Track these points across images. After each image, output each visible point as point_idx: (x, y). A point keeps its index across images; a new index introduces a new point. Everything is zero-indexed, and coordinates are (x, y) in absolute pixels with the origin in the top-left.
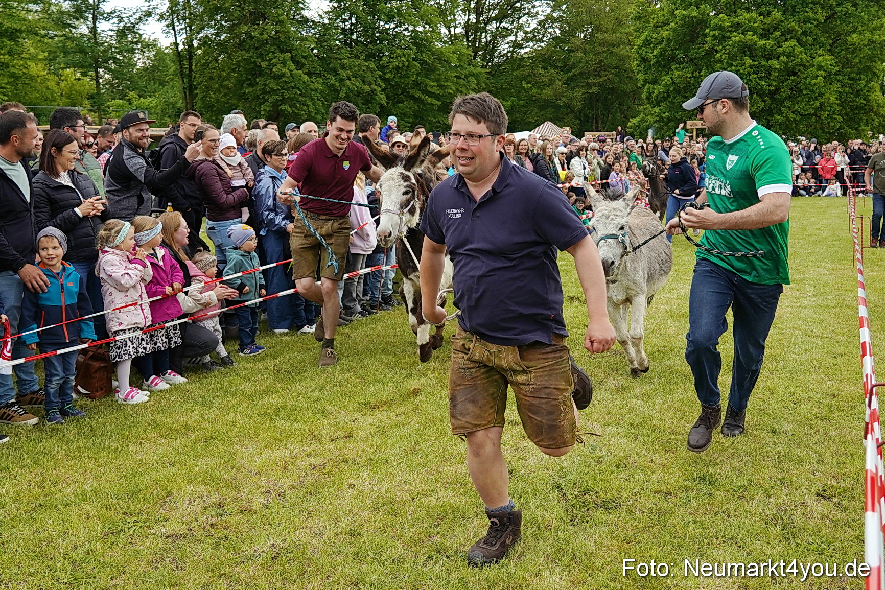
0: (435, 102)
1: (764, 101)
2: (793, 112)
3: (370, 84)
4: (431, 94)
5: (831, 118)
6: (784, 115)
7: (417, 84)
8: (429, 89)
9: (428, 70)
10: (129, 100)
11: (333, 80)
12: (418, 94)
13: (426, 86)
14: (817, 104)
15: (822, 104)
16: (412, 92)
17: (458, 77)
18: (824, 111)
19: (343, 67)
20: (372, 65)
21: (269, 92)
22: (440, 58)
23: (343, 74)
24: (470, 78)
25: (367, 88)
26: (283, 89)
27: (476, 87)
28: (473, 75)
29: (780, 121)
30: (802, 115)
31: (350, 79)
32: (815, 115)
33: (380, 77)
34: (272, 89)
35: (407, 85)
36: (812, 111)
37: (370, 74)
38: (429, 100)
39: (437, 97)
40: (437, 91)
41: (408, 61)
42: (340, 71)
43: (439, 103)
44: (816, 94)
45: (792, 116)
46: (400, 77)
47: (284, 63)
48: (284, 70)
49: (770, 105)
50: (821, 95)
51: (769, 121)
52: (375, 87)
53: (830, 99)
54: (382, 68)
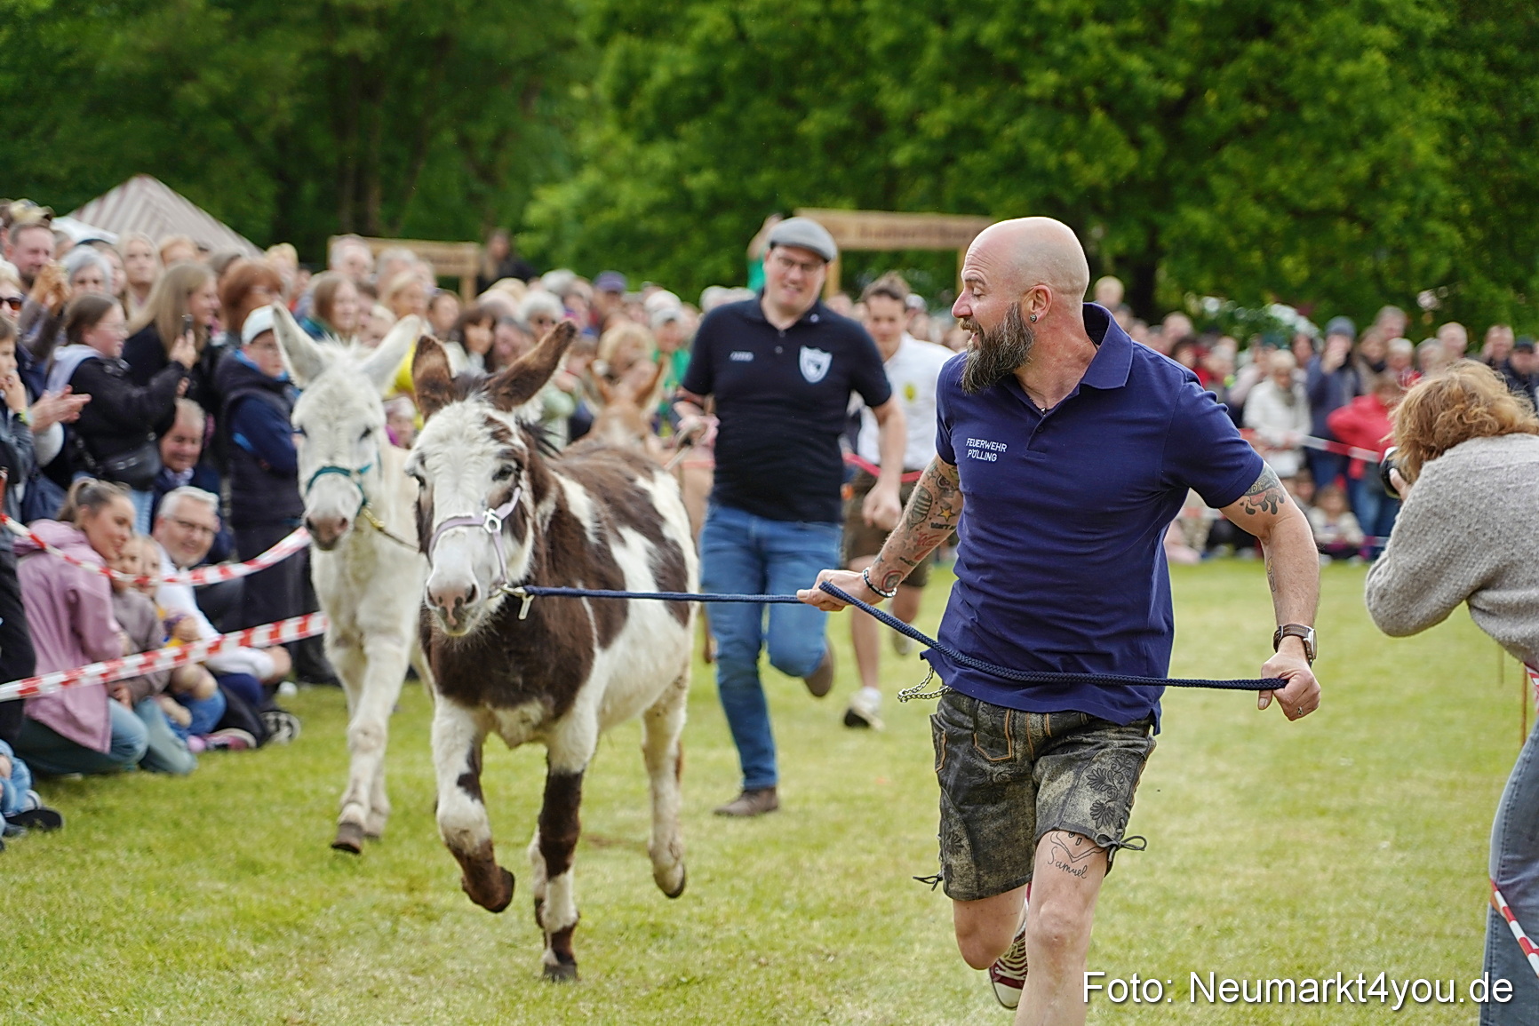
1: (1137, 143)
2: (1259, 198)
5: (1418, 232)
6: (1221, 208)
14: (1359, 167)
15: (1378, 168)
18: (1390, 198)
29: (1205, 232)
30: (1297, 213)
32: (1350, 215)
36: (1339, 199)
44: (1357, 126)
45: (1255, 214)
49: (1165, 160)
50: (1376, 128)
51: (1153, 231)
53: (1409, 148)
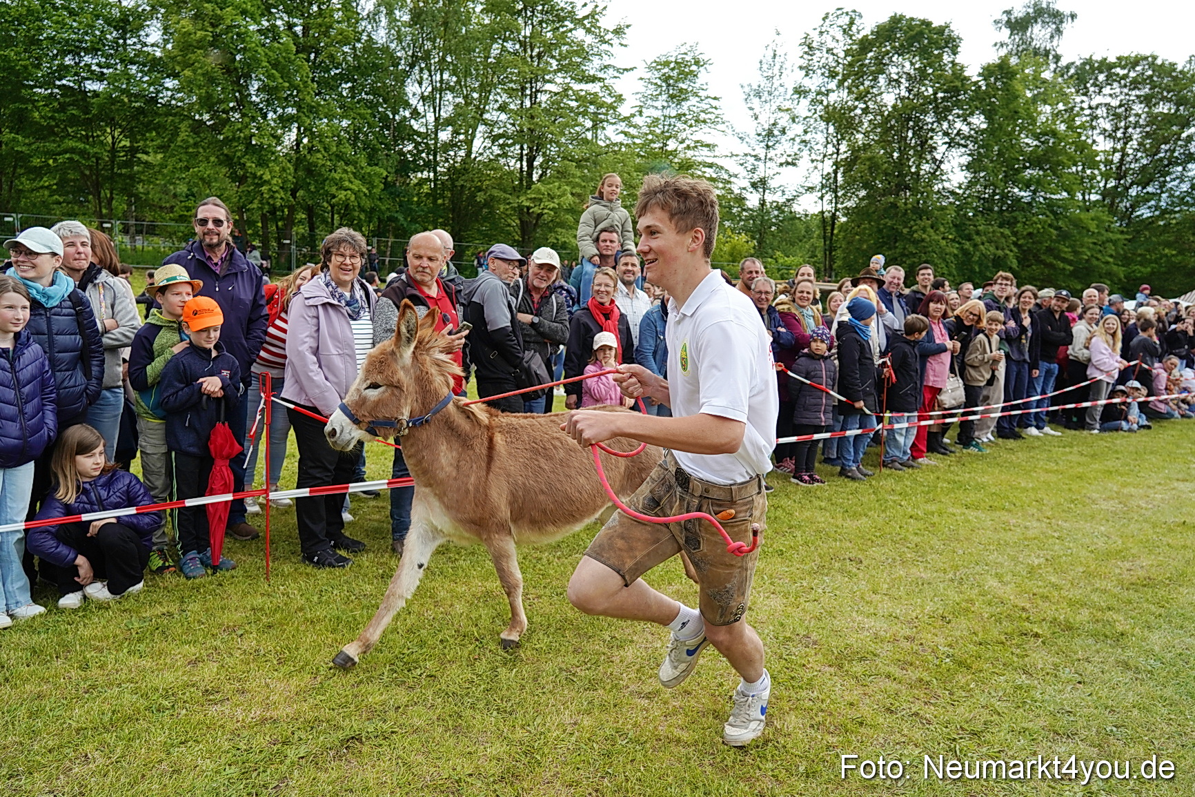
0: (1068, 267)
3: (1003, 249)
4: (1064, 260)
7: (1050, 250)
8: (1063, 255)
9: (1064, 236)
10: (776, 259)
11: (967, 245)
12: (1050, 260)
13: (1059, 251)
16: (1043, 257)
17: (1095, 243)
19: (978, 233)
20: (1007, 232)
21: (907, 256)
22: (1077, 224)
23: (978, 239)
24: (1107, 245)
25: (1000, 253)
26: (920, 252)
27: (1114, 253)
28: (1111, 241)
31: (983, 244)
33: (1015, 244)
34: (911, 253)
35: (1038, 250)
37: (1003, 240)
38: (1062, 265)
39: (1070, 263)
40: (1070, 257)
41: (1043, 228)
42: (975, 237)
43: (1071, 268)
46: (1033, 243)
47: (924, 230)
48: (924, 236)
52: (1008, 252)
54: (1015, 234)
